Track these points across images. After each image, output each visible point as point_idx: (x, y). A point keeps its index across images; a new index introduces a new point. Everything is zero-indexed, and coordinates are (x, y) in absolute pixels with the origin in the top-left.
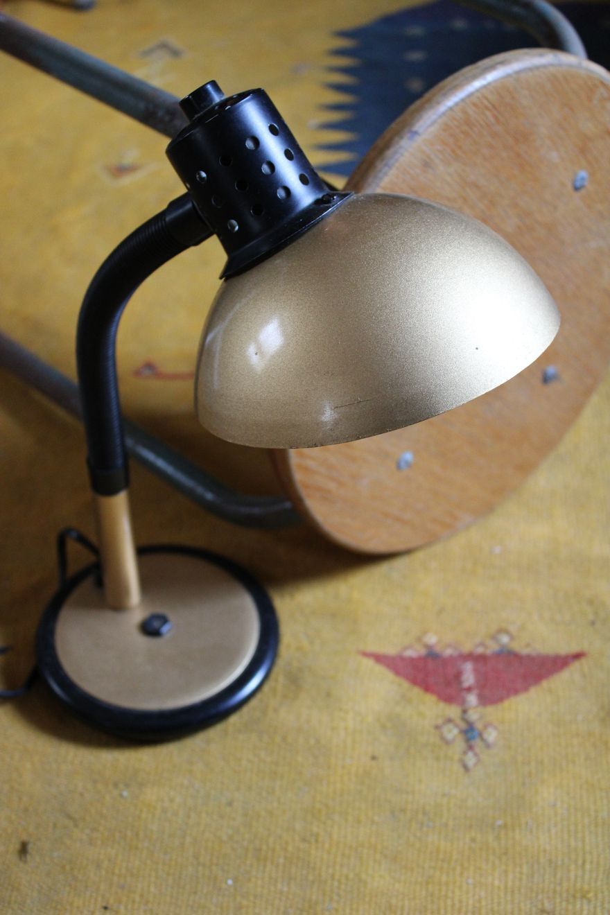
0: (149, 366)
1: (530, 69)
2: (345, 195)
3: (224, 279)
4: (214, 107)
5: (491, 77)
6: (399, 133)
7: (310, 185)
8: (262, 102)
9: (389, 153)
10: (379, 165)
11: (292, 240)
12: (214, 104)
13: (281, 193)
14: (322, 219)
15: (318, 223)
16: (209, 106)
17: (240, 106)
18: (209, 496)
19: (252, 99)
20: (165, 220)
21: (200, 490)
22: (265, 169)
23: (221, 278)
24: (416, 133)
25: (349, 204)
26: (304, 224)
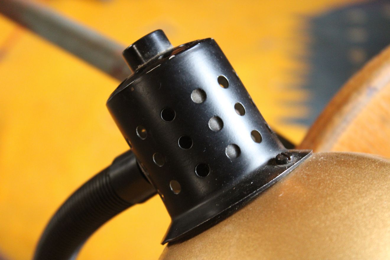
2: (303, 155)
3: (166, 244)
4: (159, 56)
6: (356, 89)
7: (263, 143)
8: (211, 52)
9: (347, 109)
10: (337, 120)
11: (241, 206)
12: (159, 54)
13: (230, 151)
14: (276, 182)
15: (271, 186)
16: (153, 56)
17: (185, 56)
19: (200, 48)
20: (109, 176)
22: (213, 124)
23: (163, 243)
24: (375, 89)
25: (307, 165)
26: (254, 187)
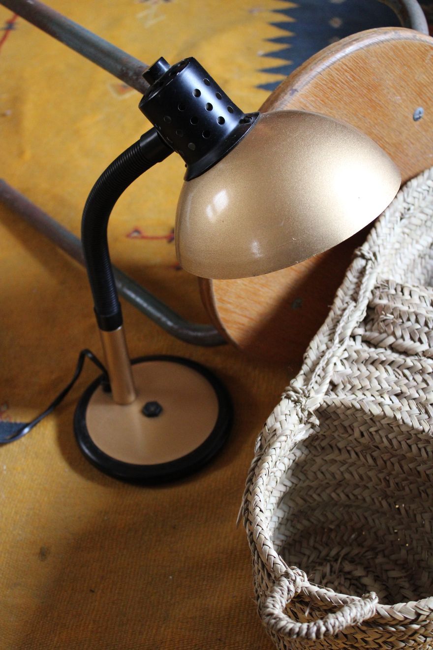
0: (137, 231)
1: (377, 43)
5: (349, 50)
6: (284, 91)
8: (196, 66)
9: (277, 104)
12: (163, 71)
16: (163, 74)
18: (170, 323)
21: (164, 319)
24: (296, 90)
